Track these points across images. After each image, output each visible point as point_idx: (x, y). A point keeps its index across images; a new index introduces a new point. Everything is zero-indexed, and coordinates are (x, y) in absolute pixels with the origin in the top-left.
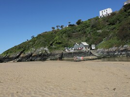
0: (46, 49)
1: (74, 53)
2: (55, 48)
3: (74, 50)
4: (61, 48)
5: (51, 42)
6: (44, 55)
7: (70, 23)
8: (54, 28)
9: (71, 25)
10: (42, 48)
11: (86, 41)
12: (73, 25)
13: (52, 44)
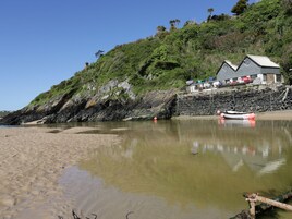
0: (125, 85)
1: (216, 97)
2: (154, 83)
3: (220, 86)
4: (174, 82)
5: (142, 64)
6: (118, 105)
7: (211, 10)
8: (164, 29)
9: (214, 17)
10: (112, 84)
11: (269, 53)
12: (221, 18)
13: (144, 68)
